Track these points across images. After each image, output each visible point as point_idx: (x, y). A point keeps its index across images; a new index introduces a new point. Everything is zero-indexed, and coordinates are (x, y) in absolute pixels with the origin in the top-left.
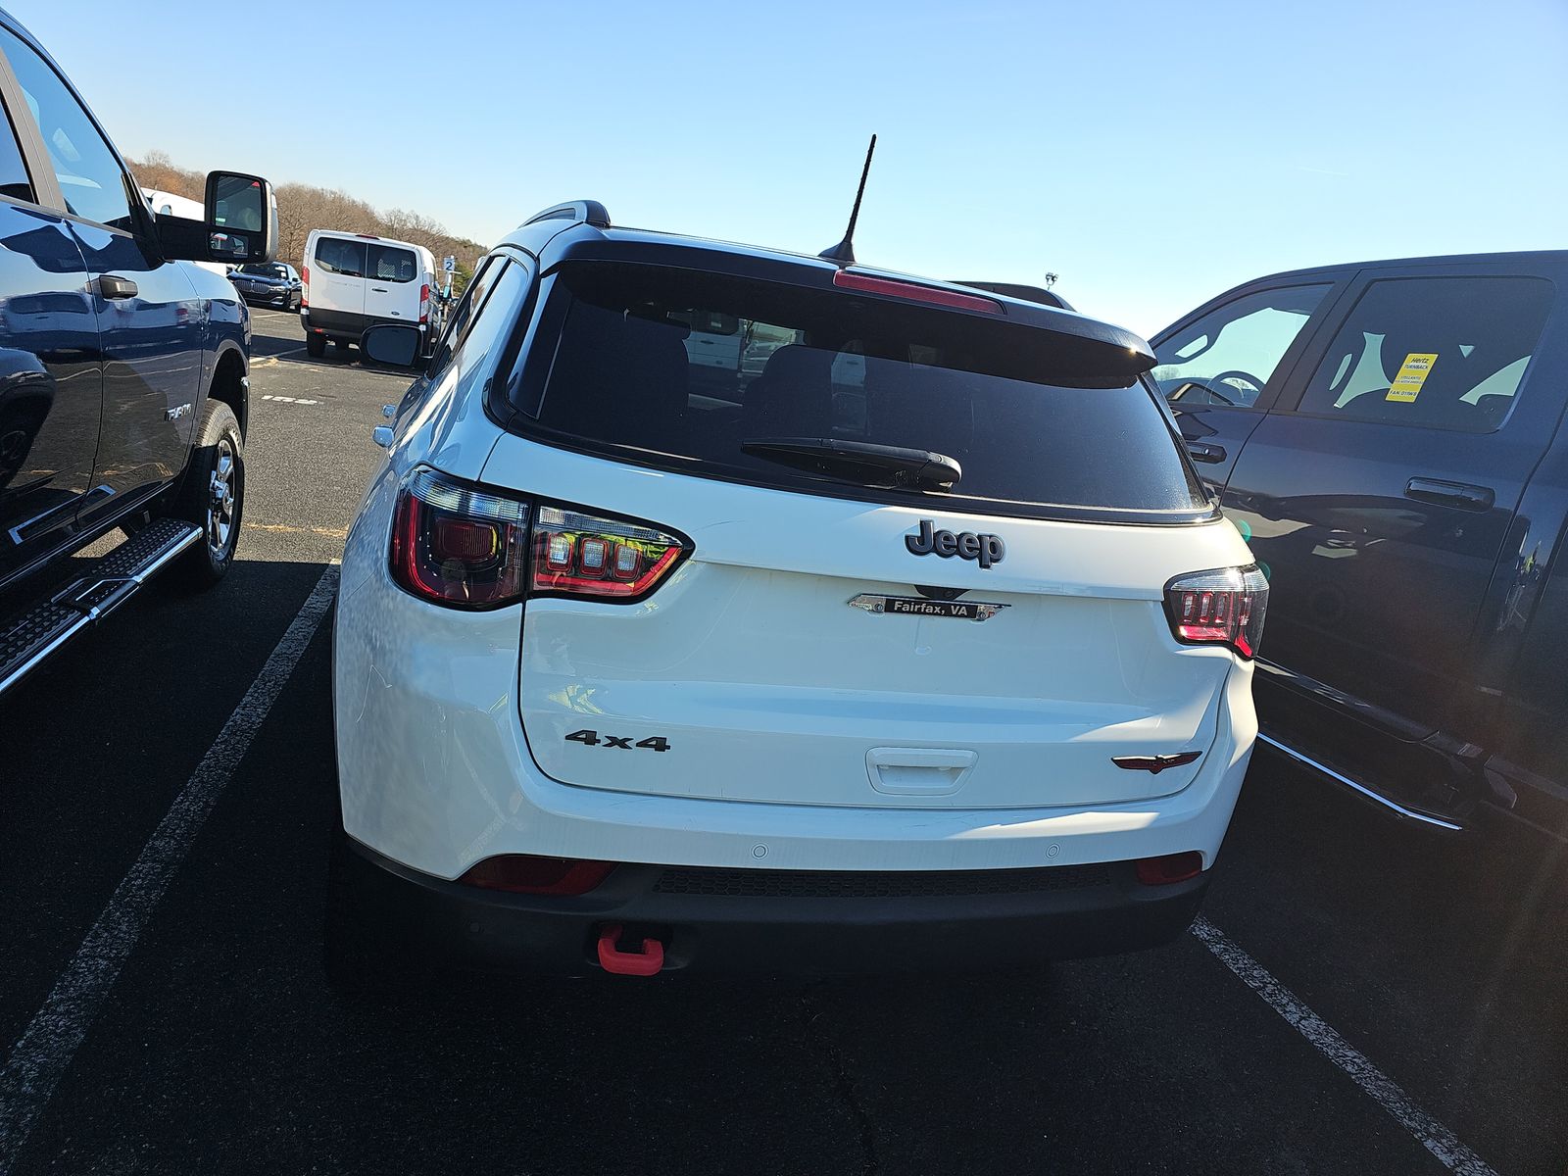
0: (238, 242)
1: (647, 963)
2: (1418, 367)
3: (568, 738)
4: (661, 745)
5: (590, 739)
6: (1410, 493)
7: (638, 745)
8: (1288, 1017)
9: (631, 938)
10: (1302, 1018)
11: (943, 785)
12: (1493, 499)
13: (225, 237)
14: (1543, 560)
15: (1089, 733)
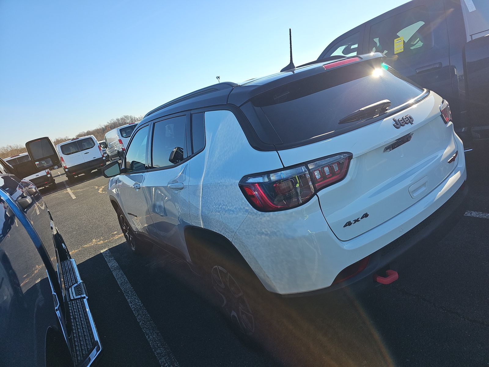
0: (43, 162)
1: (394, 276)
2: (399, 42)
3: (344, 227)
4: (366, 215)
5: (349, 224)
6: (417, 73)
7: (361, 219)
8: (467, 215)
9: (383, 273)
10: (471, 214)
11: (423, 189)
12: (442, 64)
13: (38, 163)
14: (462, 73)
15: (442, 158)
